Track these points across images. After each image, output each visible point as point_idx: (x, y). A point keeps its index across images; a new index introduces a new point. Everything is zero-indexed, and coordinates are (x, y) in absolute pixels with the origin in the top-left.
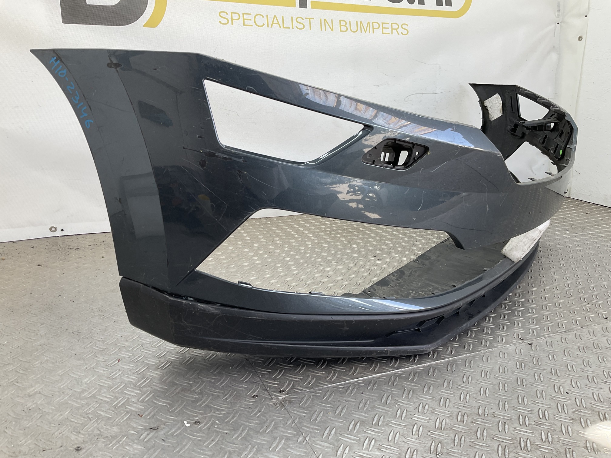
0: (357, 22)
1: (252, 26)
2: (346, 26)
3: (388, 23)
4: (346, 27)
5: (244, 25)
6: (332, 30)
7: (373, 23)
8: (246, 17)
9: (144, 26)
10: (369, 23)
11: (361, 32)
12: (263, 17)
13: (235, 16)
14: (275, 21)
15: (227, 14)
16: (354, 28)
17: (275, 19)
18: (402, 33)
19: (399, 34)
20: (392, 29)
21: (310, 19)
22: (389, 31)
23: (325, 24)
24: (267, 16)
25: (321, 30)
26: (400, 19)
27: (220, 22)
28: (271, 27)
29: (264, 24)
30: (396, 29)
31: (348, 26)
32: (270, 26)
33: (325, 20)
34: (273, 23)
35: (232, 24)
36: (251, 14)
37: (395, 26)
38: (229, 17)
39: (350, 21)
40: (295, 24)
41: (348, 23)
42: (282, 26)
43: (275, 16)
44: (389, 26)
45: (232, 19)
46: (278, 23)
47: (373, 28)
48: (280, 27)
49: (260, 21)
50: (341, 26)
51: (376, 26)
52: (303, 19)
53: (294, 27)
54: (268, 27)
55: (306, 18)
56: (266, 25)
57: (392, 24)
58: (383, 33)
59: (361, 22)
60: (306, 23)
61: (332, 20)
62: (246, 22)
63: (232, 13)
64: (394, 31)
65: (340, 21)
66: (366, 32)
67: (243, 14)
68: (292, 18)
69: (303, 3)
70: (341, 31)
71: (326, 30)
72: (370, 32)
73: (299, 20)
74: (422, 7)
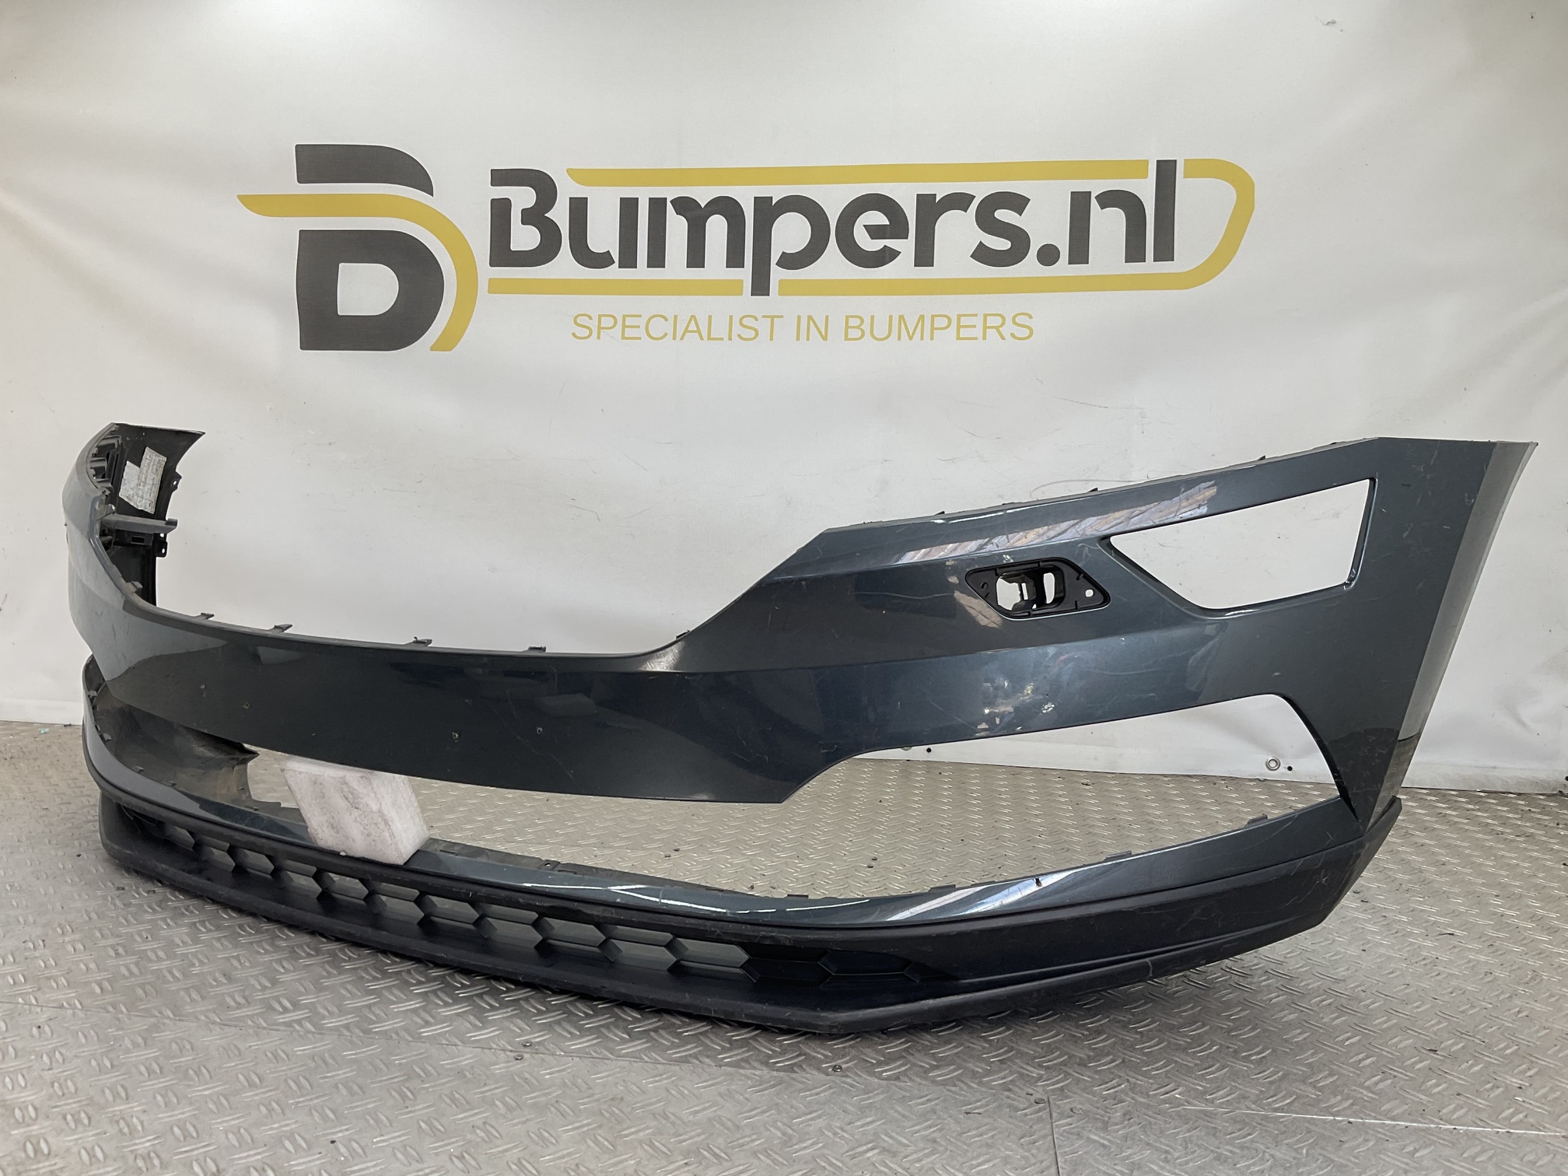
0: (891, 317)
1: (640, 338)
2: (862, 327)
3: (976, 315)
4: (862, 330)
5: (623, 338)
6: (825, 338)
7: (933, 317)
8: (629, 321)
9: (432, 349)
10: (922, 317)
11: (899, 339)
12: (666, 320)
13: (607, 322)
14: (693, 327)
15: (590, 318)
16: (881, 330)
17: (693, 322)
18: (1013, 335)
19: (1003, 338)
20: (985, 327)
21: (773, 317)
22: (977, 332)
23: (807, 327)
24: (676, 317)
25: (798, 339)
26: (1007, 304)
27: (574, 334)
28: (682, 339)
29: (666, 334)
30: (997, 328)
31: (866, 327)
32: (679, 336)
33: (810, 318)
34: (686, 331)
35: (599, 338)
36: (640, 316)
37: (993, 321)
38: (593, 324)
39: (872, 317)
40: (737, 329)
41: (867, 321)
42: (705, 336)
43: (693, 317)
44: (978, 322)
45: (600, 328)
46: (698, 331)
47: (933, 329)
48: (702, 339)
49: (658, 327)
50: (847, 327)
51: (940, 322)
52: (756, 319)
53: (734, 336)
54: (674, 338)
55: (763, 317)
56: (670, 335)
57: (985, 316)
58: (958, 338)
59: (901, 318)
60: (763, 326)
61: (827, 317)
62: (629, 332)
63: (600, 316)
64: (991, 333)
65: (847, 317)
66: (911, 338)
67: (624, 317)
68: (731, 317)
69: (761, 286)
70: (846, 339)
71: (808, 339)
72: (922, 339)
73: (746, 321)
74: (1079, 269)
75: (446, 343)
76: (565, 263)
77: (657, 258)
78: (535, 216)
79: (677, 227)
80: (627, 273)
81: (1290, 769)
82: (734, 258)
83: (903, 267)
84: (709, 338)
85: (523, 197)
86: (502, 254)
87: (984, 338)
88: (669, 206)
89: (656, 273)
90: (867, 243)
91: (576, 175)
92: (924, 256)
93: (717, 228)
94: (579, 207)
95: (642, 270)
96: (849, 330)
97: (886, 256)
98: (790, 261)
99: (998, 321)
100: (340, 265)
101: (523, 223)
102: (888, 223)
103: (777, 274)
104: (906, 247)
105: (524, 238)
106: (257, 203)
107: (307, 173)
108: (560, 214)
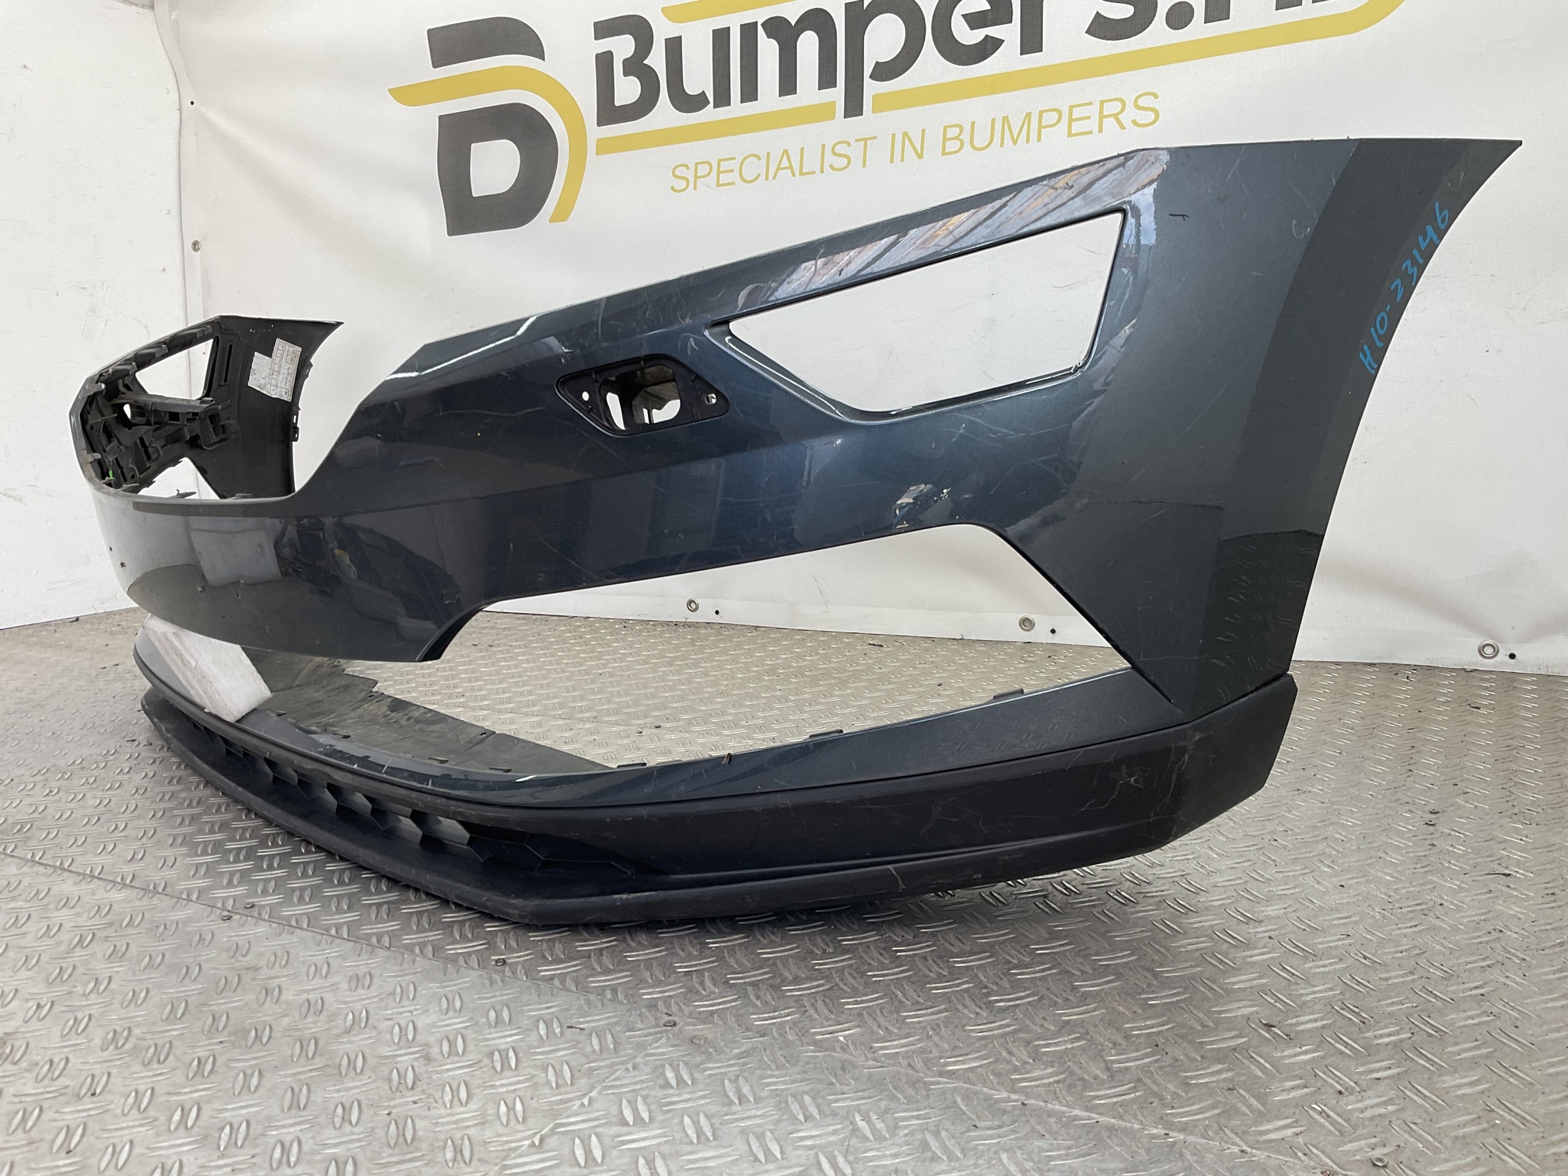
1: (734, 183)
2: (961, 137)
4: (961, 140)
6: (920, 156)
9: (551, 221)
10: (1029, 115)
11: (1002, 145)
12: (759, 158)
14: (785, 163)
15: (688, 167)
17: (785, 157)
18: (1134, 122)
19: (1123, 127)
20: (1102, 117)
21: (865, 140)
22: (1092, 125)
24: (768, 154)
28: (774, 178)
29: (759, 175)
30: (1116, 116)
31: (965, 137)
32: (771, 176)
33: (905, 135)
34: (778, 168)
36: (734, 158)
37: (1112, 108)
38: (689, 174)
39: (973, 123)
40: (830, 158)
41: (967, 128)
43: (786, 151)
45: (696, 177)
46: (791, 167)
47: (1040, 127)
48: (794, 175)
49: (752, 168)
50: (945, 139)
52: (849, 144)
53: (826, 167)
54: (767, 179)
55: (856, 141)
56: (763, 176)
58: (1070, 135)
59: (1005, 119)
60: (855, 152)
61: (923, 130)
62: (723, 179)
63: (697, 164)
64: (1109, 123)
65: (945, 128)
66: (1015, 142)
67: (719, 161)
68: (823, 146)
69: (854, 106)
70: (944, 154)
71: (902, 160)
72: (1028, 142)
73: (839, 149)
74: (1219, 27)
75: (560, 215)
76: (664, 111)
77: (750, 93)
78: (636, 66)
79: (768, 50)
80: (723, 112)
81: (1512, 656)
82: (827, 79)
83: (1008, 58)
84: (801, 174)
85: (623, 47)
86: (609, 112)
87: (1100, 131)
88: (760, 29)
89: (750, 108)
90: (966, 35)
91: (670, 13)
92: (1032, 42)
93: (808, 44)
94: (674, 47)
95: (737, 108)
96: (947, 142)
97: (990, 46)
98: (886, 71)
99: (1115, 107)
100: (473, 145)
101: (626, 74)
102: (989, 8)
103: (871, 88)
104: (1010, 33)
105: (627, 90)
106: (406, 95)
107: (440, 58)
108: (657, 60)
